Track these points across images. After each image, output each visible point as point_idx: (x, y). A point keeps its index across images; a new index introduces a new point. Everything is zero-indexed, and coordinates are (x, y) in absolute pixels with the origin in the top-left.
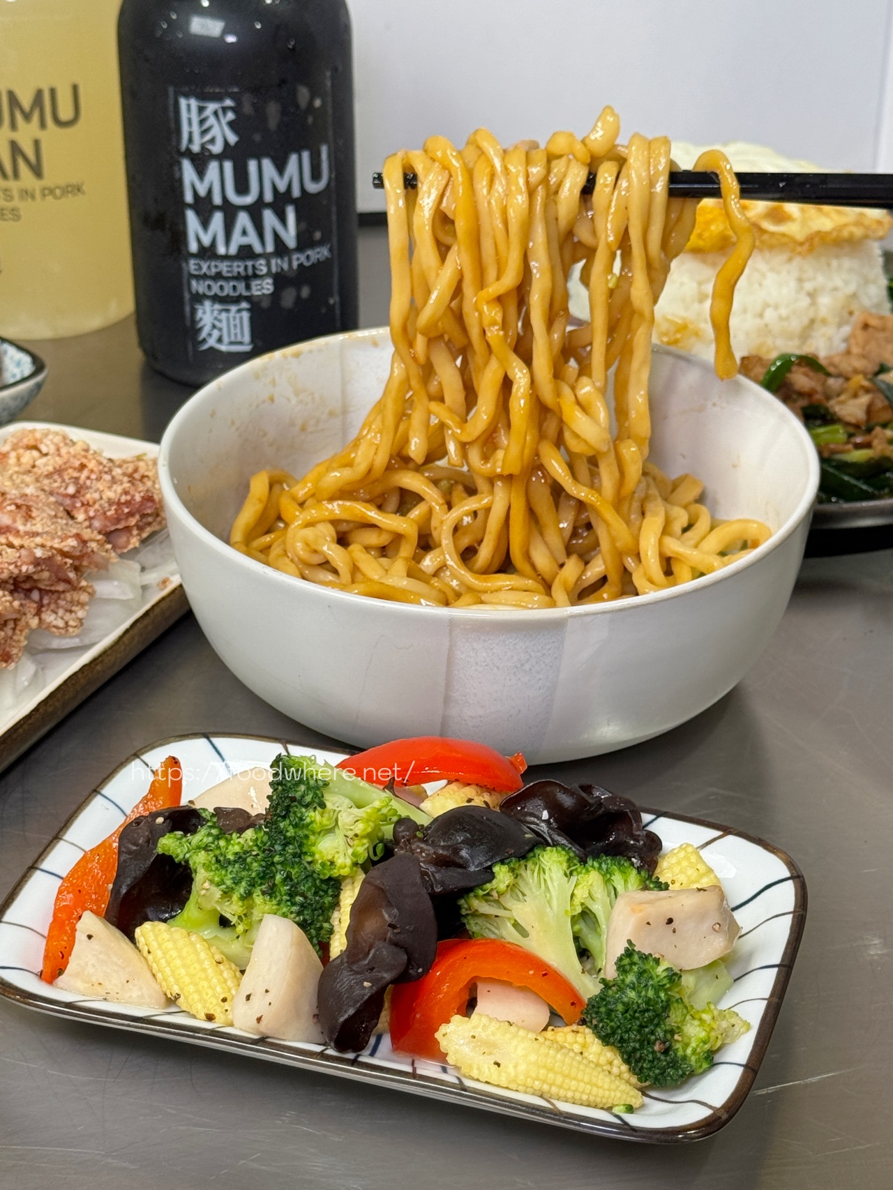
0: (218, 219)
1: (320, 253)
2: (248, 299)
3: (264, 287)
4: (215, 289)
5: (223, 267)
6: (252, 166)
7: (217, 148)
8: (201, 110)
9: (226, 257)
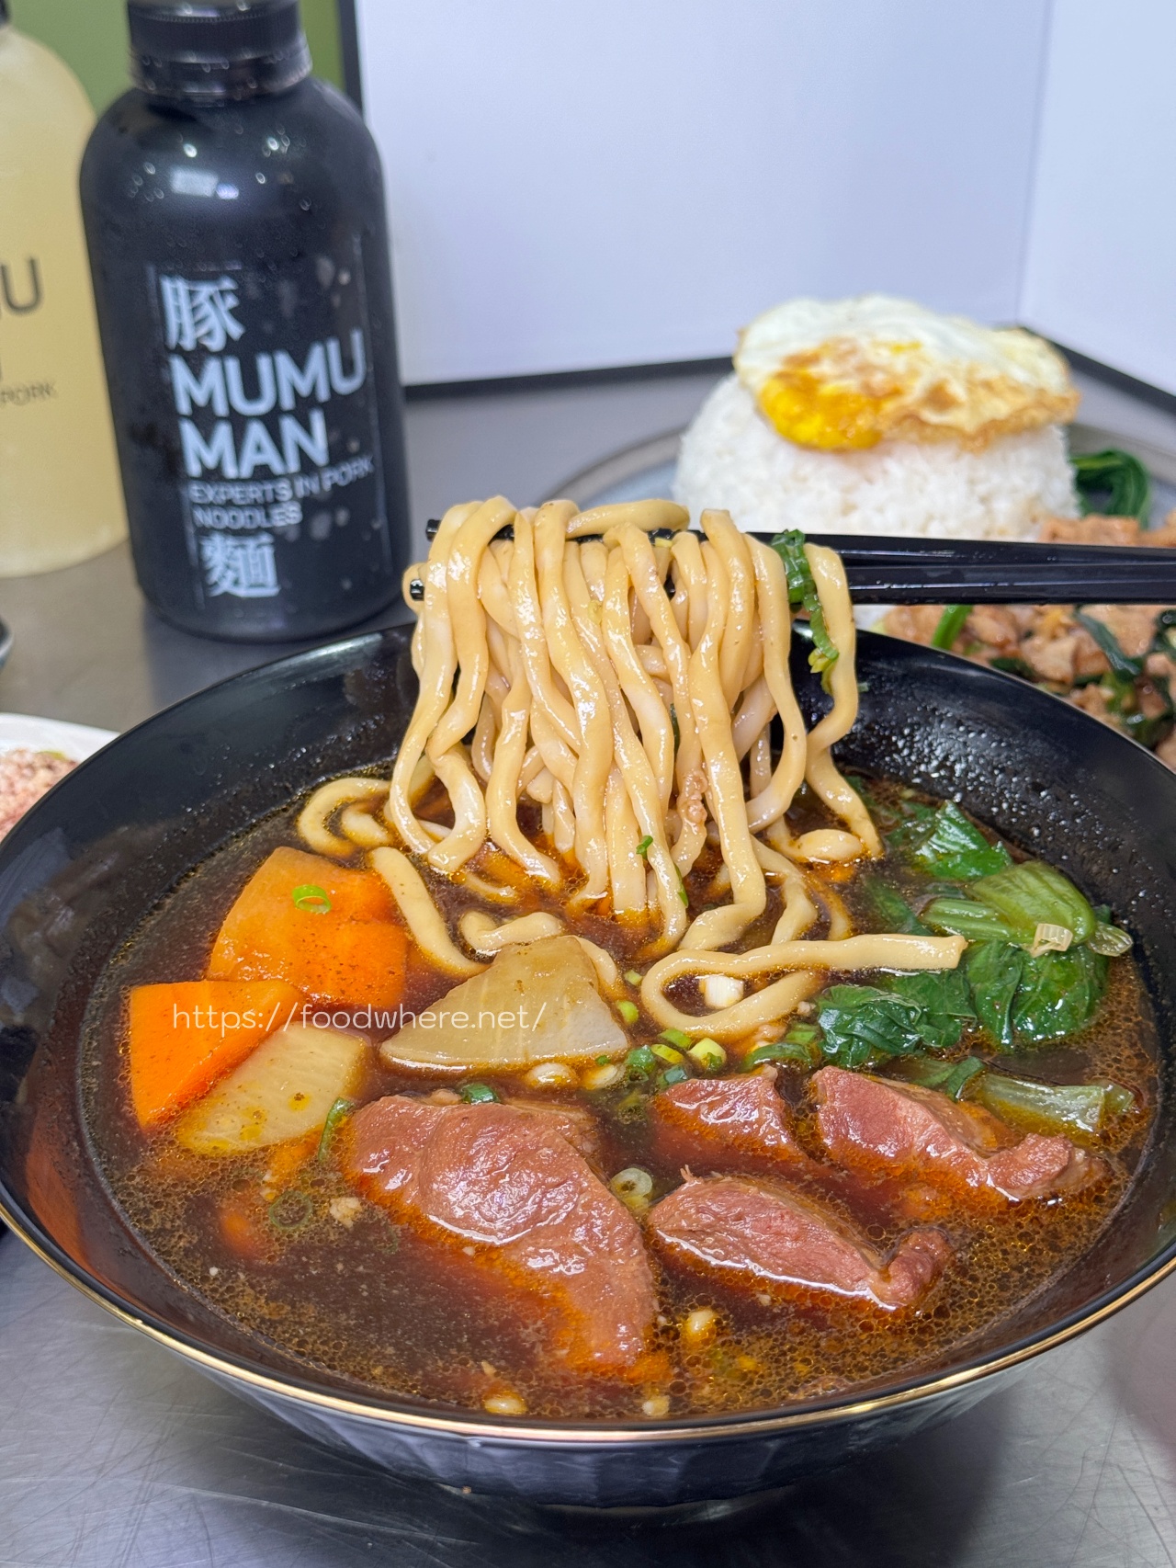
0: (223, 433)
1: (359, 467)
2: (270, 531)
3: (289, 515)
4: (226, 520)
5: (235, 493)
6: (264, 364)
7: (216, 344)
8: (192, 294)
9: (239, 481)
